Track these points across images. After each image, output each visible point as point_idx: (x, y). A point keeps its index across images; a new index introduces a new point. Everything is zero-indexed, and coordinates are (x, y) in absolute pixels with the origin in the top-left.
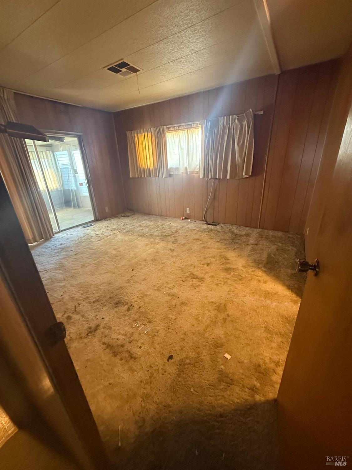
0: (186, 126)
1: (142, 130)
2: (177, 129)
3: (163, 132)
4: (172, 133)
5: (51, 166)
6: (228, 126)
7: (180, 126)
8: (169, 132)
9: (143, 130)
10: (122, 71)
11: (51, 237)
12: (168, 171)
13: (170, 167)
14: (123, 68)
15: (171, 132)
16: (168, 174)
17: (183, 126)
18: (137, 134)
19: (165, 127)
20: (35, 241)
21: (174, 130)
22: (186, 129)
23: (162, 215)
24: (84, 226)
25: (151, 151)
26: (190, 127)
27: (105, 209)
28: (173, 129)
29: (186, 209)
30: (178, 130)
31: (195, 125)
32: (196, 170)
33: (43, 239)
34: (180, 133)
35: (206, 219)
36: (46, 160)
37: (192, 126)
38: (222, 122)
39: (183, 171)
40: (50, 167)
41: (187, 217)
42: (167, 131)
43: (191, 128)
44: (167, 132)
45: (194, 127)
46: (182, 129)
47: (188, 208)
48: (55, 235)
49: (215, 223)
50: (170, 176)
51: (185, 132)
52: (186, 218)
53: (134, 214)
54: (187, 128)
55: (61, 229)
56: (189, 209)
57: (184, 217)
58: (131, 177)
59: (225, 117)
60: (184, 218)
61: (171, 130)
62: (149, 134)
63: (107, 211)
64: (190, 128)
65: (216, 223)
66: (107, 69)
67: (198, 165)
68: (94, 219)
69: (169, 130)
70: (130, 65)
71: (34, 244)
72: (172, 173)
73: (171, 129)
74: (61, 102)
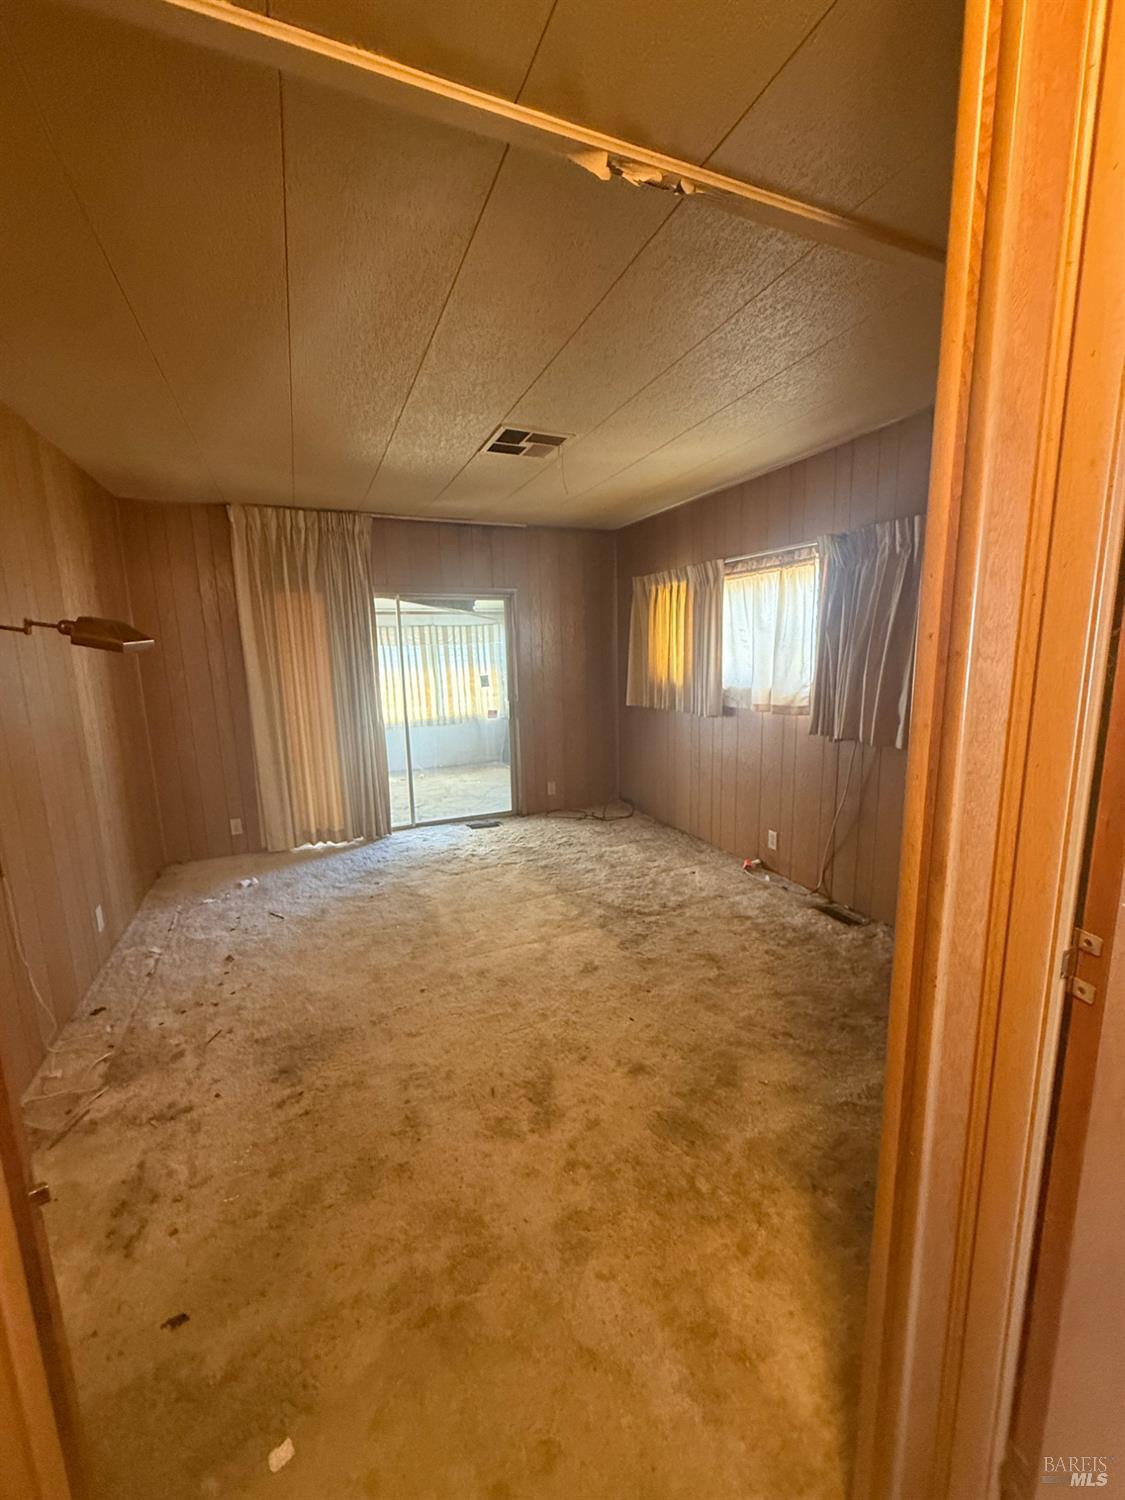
0: (777, 556)
1: (666, 574)
2: (754, 567)
3: (716, 579)
4: (740, 580)
5: (496, 658)
6: (910, 551)
7: (762, 558)
8: (732, 576)
9: (669, 573)
10: (524, 448)
11: (380, 837)
12: (722, 695)
13: (728, 685)
14: (521, 440)
15: (737, 576)
16: (721, 705)
17: (769, 557)
18: (657, 583)
19: (720, 563)
20: (344, 839)
21: (747, 571)
22: (779, 566)
23: (696, 839)
24: (472, 823)
25: (682, 631)
26: (789, 560)
27: (547, 786)
28: (744, 569)
29: (768, 833)
30: (755, 570)
31: (804, 554)
32: (798, 703)
33: (363, 835)
34: (762, 579)
35: (829, 889)
36: (487, 645)
37: (796, 558)
38: (887, 540)
39: (760, 703)
40: (492, 661)
41: (769, 864)
42: (728, 574)
43: (791, 563)
44: (726, 578)
45: (801, 561)
46: (768, 568)
47: (774, 831)
48: (394, 834)
49: (859, 913)
50: (728, 712)
51: (775, 575)
52: (764, 866)
53: (631, 816)
54: (781, 565)
55: (417, 821)
56: (775, 834)
57: (757, 861)
58: (628, 704)
59: (897, 522)
60: (757, 865)
61: (739, 570)
62: (683, 585)
63: (550, 793)
64: (788, 563)
65: (864, 917)
66: (489, 450)
67: (805, 686)
68: (510, 809)
69: (735, 571)
70: (528, 434)
71: (340, 845)
72: (733, 705)
73: (739, 568)
74: (472, 522)
